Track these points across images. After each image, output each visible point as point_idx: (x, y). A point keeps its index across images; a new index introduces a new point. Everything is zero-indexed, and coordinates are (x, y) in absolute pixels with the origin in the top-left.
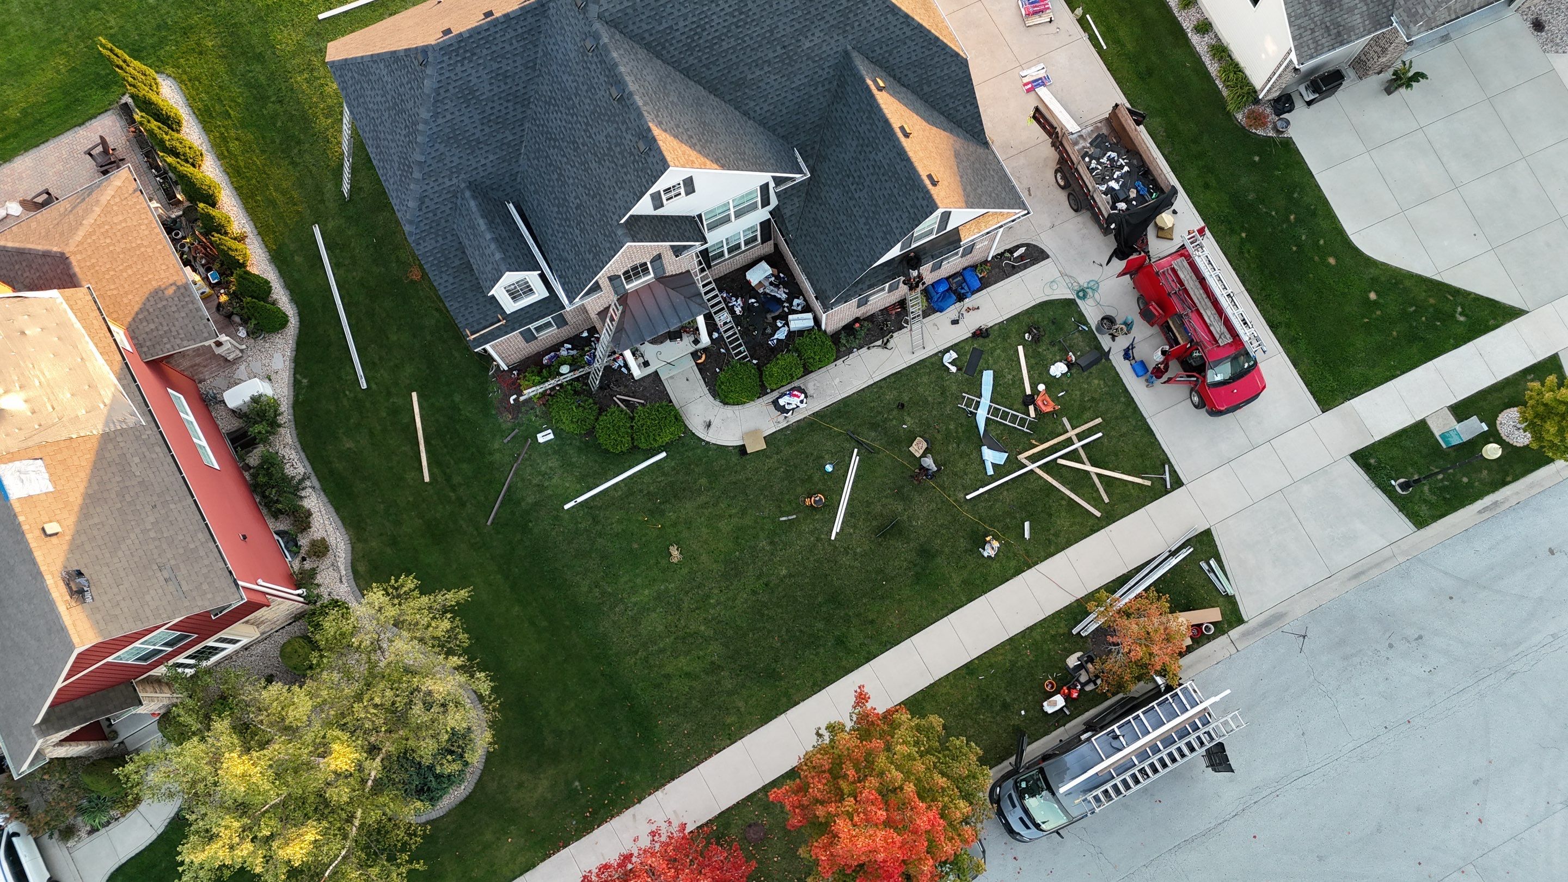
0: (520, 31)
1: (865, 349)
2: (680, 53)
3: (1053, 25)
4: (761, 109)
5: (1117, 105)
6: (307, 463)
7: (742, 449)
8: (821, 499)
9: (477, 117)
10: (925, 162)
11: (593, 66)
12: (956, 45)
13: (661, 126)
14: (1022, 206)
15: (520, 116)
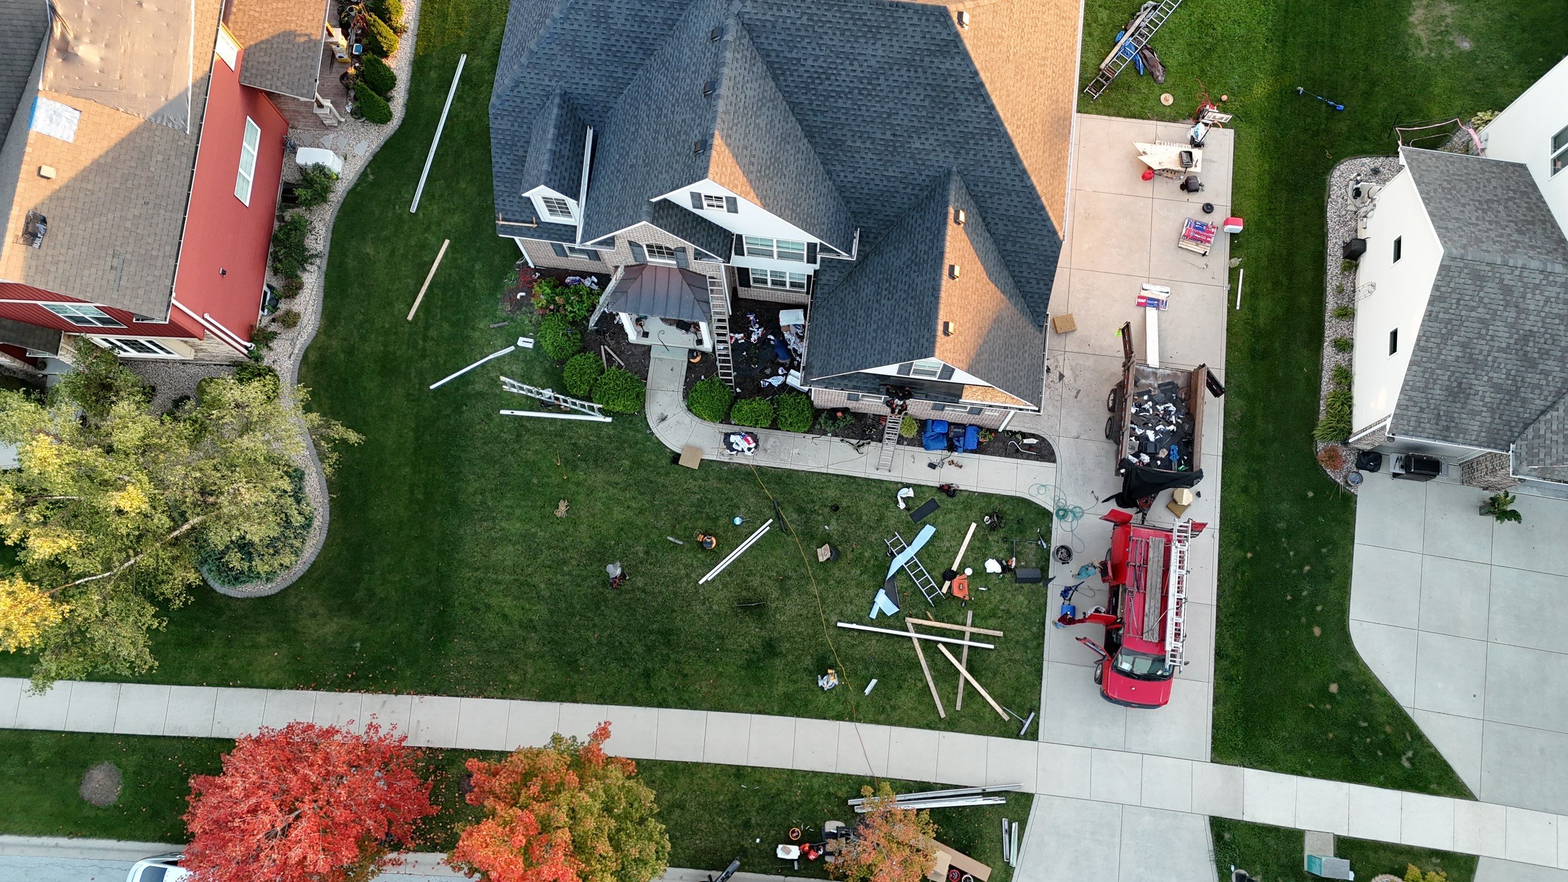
1: (838, 439)
2: (796, 87)
3: (1204, 259)
4: (846, 177)
5: (1204, 365)
6: (328, 245)
7: (676, 457)
8: (711, 543)
10: (954, 309)
11: (708, 55)
12: (1060, 224)
13: (727, 137)
14: (1035, 401)
15: (638, 61)
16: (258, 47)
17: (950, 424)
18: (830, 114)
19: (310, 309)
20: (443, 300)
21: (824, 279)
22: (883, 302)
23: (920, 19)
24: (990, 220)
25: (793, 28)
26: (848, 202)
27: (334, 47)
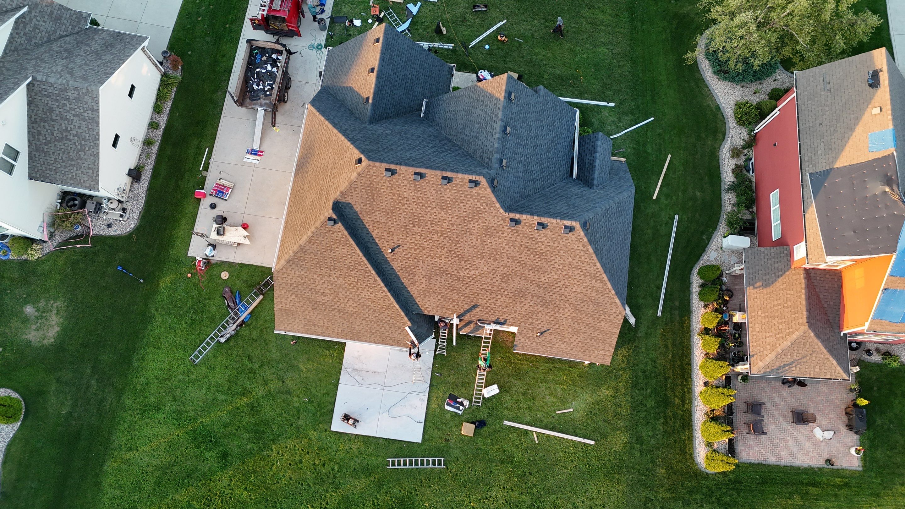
2: (456, 151)
3: (221, 177)
6: (722, 197)
7: (520, 78)
8: (500, 38)
9: (572, 200)
13: (497, 102)
18: (437, 143)
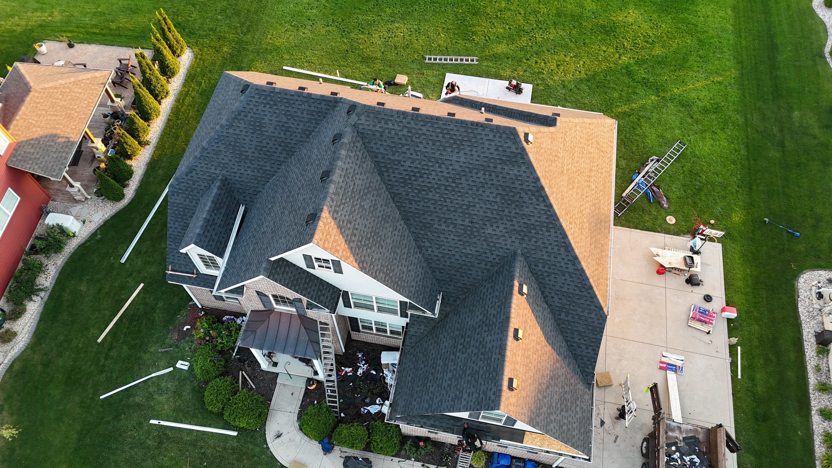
0: (312, 108)
1: (420, 464)
3: (709, 337)
4: (432, 251)
5: (720, 426)
6: (54, 283)
9: (254, 143)
10: (517, 367)
11: (329, 153)
12: (605, 301)
13: (334, 213)
14: (586, 451)
15: (282, 159)
16: (28, 143)
17: (513, 458)
18: (422, 203)
19: (26, 329)
20: (128, 328)
21: (412, 331)
22: (458, 354)
23: (494, 136)
24: (547, 294)
25: (396, 137)
26: (434, 271)
27: (94, 150)
